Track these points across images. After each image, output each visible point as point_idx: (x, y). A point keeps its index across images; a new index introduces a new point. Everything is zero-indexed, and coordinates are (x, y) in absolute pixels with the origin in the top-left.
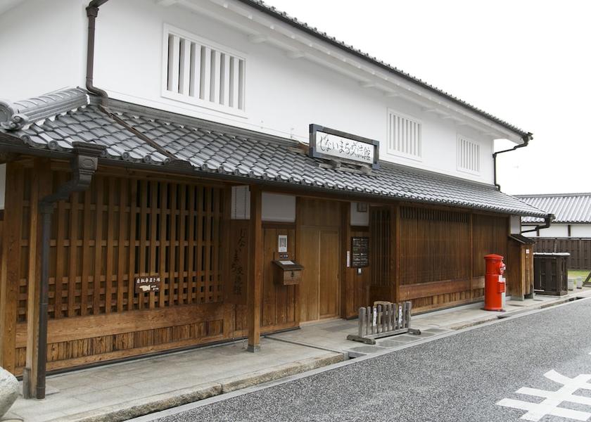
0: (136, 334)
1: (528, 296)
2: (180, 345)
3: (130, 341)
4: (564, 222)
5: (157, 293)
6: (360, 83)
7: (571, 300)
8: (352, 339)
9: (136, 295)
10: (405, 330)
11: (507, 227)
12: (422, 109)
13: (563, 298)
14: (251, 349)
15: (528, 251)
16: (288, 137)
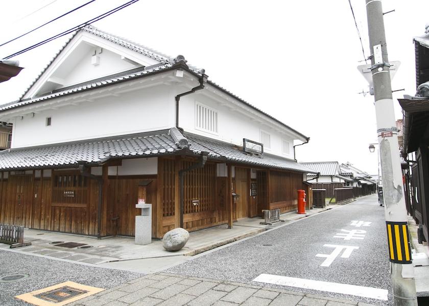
0: (192, 222)
1: (311, 208)
2: (205, 227)
3: (190, 224)
4: (329, 176)
5: (198, 206)
6: (251, 119)
7: (328, 210)
8: (261, 223)
9: (192, 207)
10: (278, 220)
11: (302, 178)
12: (271, 128)
13: (324, 209)
14: (230, 227)
15: (310, 189)
16: (229, 142)
